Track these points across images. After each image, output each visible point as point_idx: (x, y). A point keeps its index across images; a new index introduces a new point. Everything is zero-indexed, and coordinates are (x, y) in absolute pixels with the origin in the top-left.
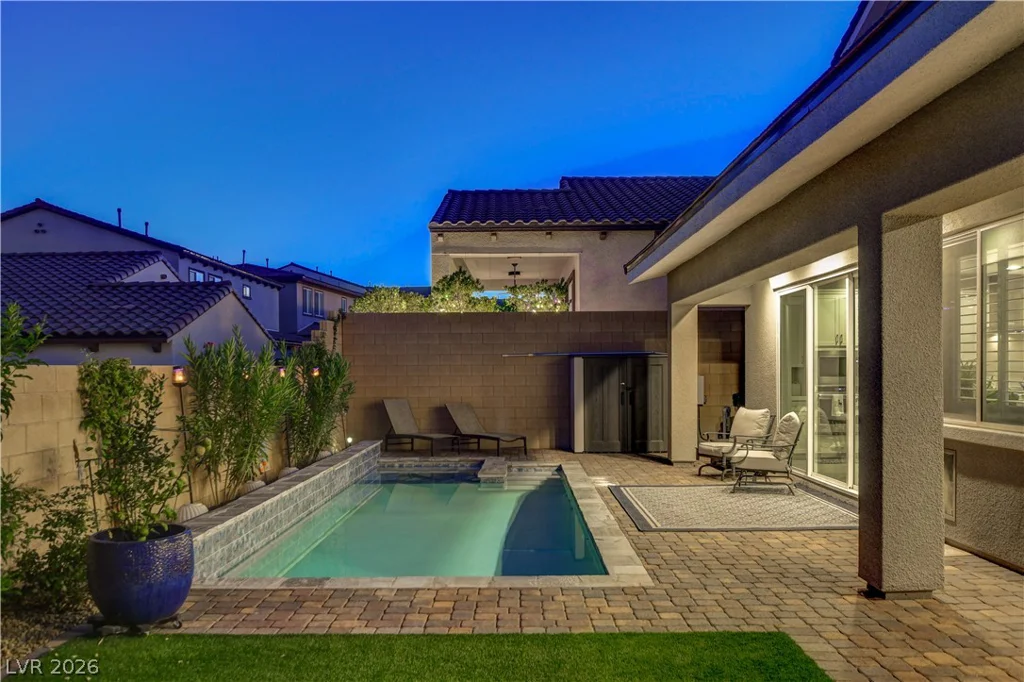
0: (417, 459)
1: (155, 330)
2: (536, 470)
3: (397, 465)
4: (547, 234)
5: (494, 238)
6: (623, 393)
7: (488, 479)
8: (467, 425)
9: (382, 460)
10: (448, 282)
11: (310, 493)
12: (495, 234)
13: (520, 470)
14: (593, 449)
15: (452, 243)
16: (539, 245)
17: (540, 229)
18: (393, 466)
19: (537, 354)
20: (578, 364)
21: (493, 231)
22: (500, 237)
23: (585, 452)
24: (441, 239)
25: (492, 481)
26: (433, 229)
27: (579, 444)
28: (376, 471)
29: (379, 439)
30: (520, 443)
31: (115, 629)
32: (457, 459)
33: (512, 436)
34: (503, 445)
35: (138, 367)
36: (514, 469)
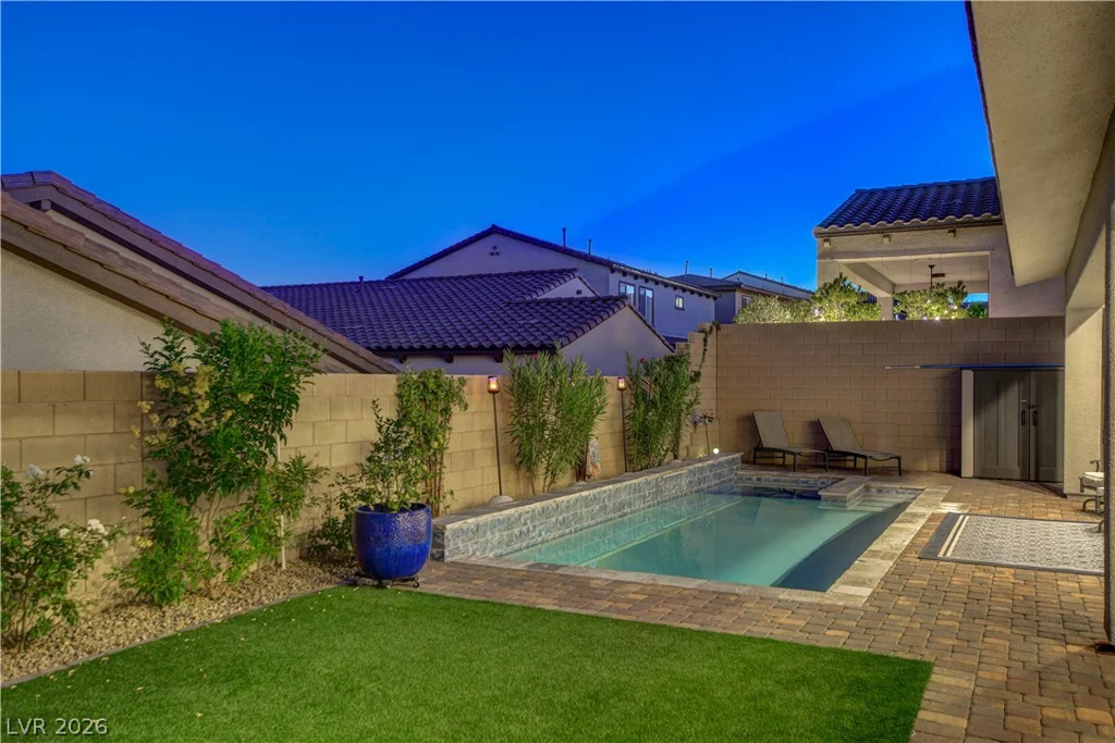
0: (774, 473)
1: (546, 343)
2: (897, 492)
3: (754, 478)
4: (949, 232)
5: (886, 240)
6: (1024, 412)
7: (830, 497)
8: (839, 440)
9: (740, 472)
10: (827, 290)
11: (623, 496)
12: (887, 236)
13: (880, 491)
14: (983, 475)
15: (840, 248)
16: (940, 244)
17: (941, 227)
18: (751, 479)
19: (924, 367)
20: (968, 378)
21: (885, 232)
22: (893, 239)
23: (974, 477)
24: (827, 245)
25: (834, 500)
26: (818, 235)
27: (968, 467)
28: (732, 483)
29: (738, 451)
30: (894, 463)
31: (367, 580)
32: (817, 476)
33: (886, 454)
34: (871, 463)
35: (456, 377)
36: (873, 490)
